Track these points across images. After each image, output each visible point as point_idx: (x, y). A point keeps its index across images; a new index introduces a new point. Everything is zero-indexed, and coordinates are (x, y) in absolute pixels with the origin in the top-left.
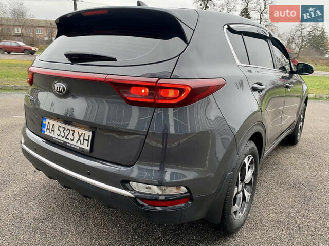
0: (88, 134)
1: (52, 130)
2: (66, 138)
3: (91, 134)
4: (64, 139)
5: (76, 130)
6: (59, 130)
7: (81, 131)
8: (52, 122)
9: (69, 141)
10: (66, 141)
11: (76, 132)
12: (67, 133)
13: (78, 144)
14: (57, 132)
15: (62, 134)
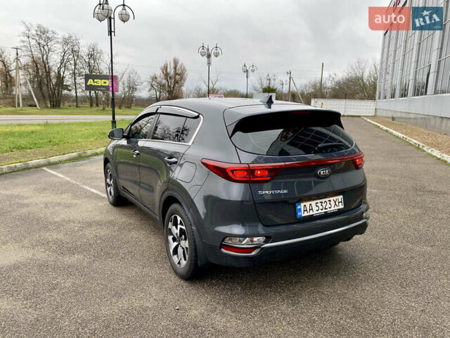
0: (340, 198)
1: (310, 210)
2: (325, 209)
3: (342, 196)
4: (324, 211)
6: (317, 206)
7: (335, 198)
8: (307, 204)
9: (329, 209)
11: (332, 201)
12: (324, 205)
13: (336, 208)
14: (315, 208)
15: (321, 208)
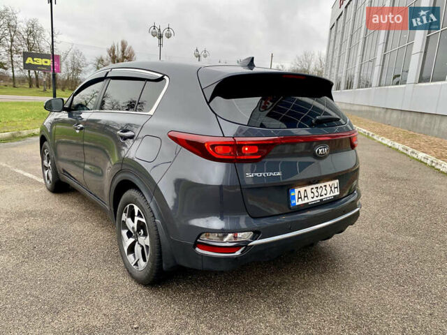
0: (336, 182)
1: (305, 197)
2: (321, 196)
3: (338, 181)
5: (327, 184)
6: (312, 192)
7: (331, 183)
8: (302, 190)
9: (324, 196)
10: (321, 198)
11: (328, 186)
12: (319, 191)
13: (332, 194)
14: (310, 195)
15: (316, 194)
